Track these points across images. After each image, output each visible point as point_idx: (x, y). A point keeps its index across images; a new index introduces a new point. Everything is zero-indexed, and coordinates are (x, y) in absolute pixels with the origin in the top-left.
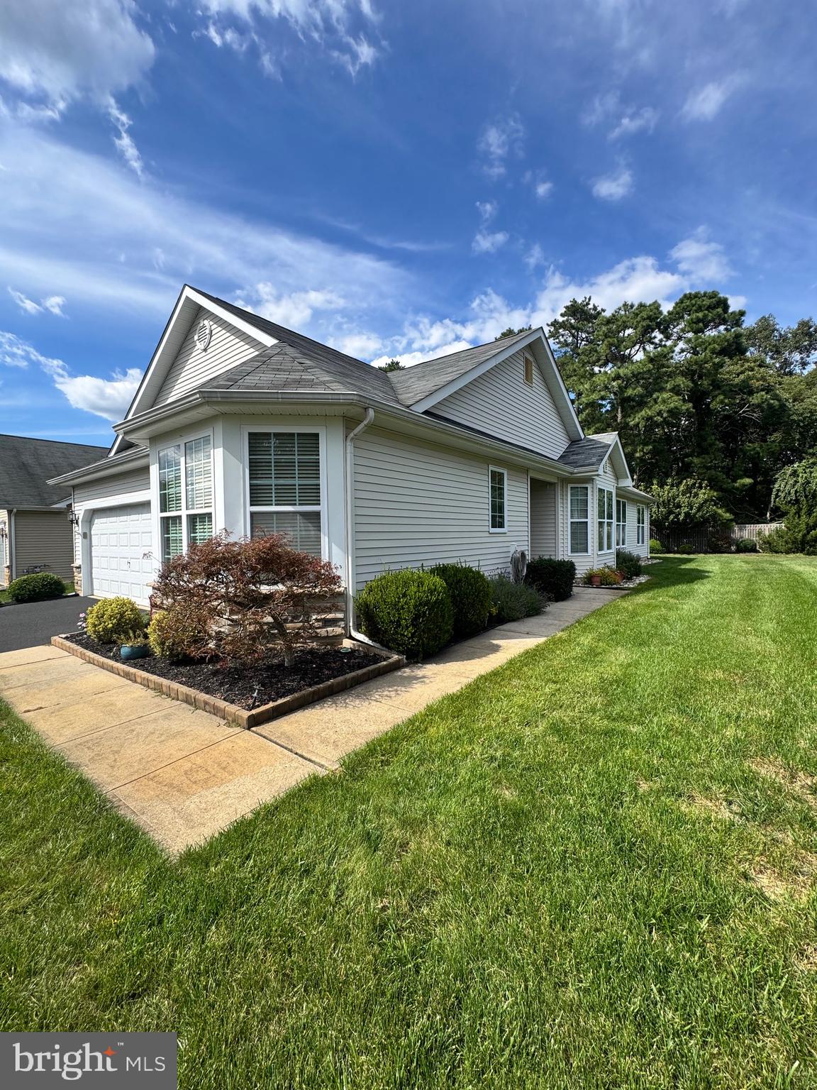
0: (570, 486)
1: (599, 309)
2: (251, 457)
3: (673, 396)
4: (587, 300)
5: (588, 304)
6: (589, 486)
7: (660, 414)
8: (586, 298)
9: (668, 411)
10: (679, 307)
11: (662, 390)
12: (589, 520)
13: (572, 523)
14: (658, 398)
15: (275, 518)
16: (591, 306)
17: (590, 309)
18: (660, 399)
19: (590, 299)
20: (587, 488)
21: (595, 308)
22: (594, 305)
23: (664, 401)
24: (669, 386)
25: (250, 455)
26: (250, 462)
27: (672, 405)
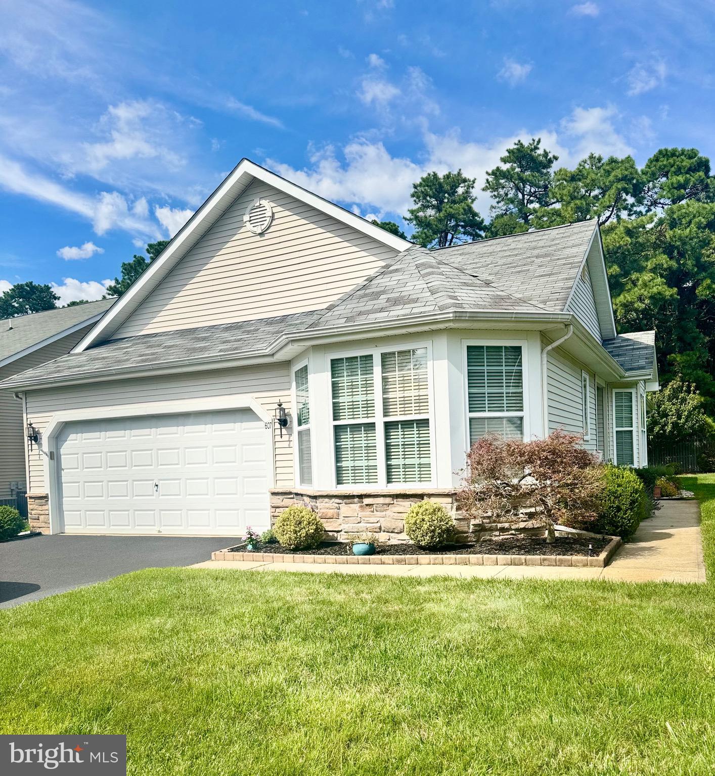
0: (614, 391)
1: (550, 156)
2: (469, 368)
3: (654, 279)
4: (536, 143)
5: (536, 148)
6: (633, 391)
7: (640, 299)
8: (534, 140)
9: (651, 297)
10: (655, 166)
11: (641, 270)
12: (634, 429)
13: (617, 432)
14: (638, 280)
15: (486, 423)
16: (540, 152)
17: (539, 155)
18: (640, 282)
19: (539, 142)
20: (631, 393)
21: (546, 154)
22: (545, 151)
23: (645, 285)
24: (650, 265)
25: (468, 366)
26: (468, 373)
27: (655, 290)
